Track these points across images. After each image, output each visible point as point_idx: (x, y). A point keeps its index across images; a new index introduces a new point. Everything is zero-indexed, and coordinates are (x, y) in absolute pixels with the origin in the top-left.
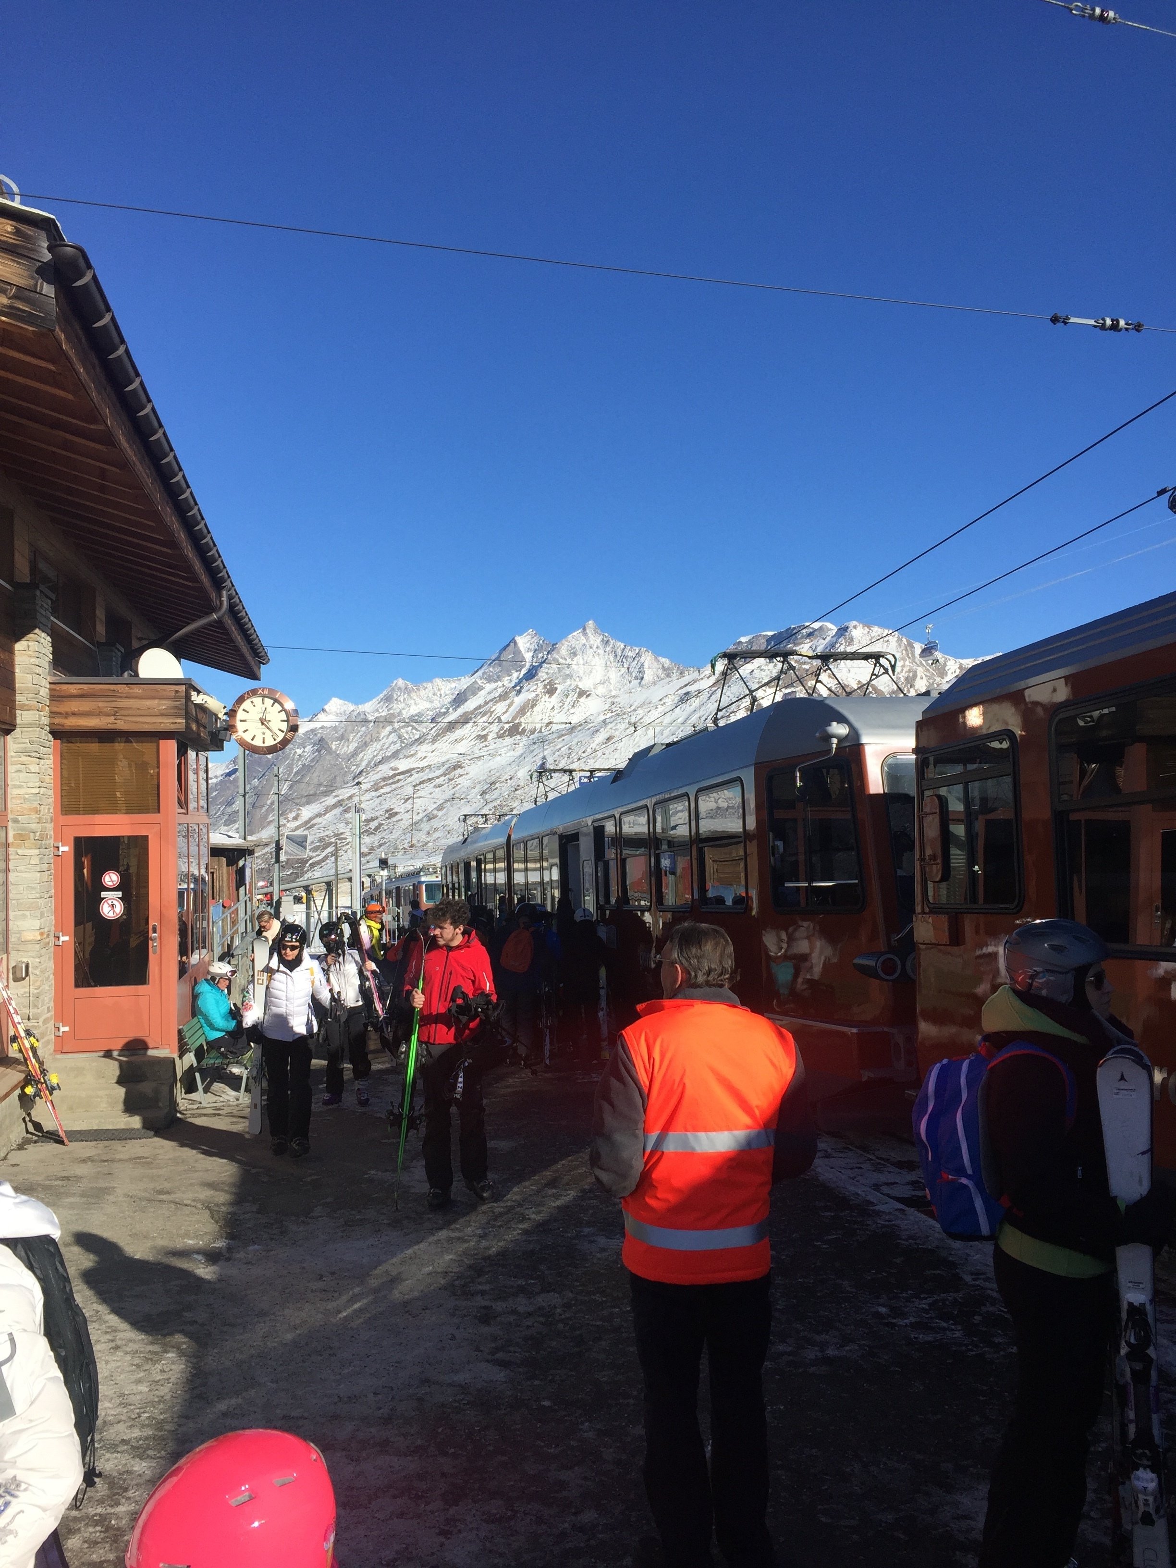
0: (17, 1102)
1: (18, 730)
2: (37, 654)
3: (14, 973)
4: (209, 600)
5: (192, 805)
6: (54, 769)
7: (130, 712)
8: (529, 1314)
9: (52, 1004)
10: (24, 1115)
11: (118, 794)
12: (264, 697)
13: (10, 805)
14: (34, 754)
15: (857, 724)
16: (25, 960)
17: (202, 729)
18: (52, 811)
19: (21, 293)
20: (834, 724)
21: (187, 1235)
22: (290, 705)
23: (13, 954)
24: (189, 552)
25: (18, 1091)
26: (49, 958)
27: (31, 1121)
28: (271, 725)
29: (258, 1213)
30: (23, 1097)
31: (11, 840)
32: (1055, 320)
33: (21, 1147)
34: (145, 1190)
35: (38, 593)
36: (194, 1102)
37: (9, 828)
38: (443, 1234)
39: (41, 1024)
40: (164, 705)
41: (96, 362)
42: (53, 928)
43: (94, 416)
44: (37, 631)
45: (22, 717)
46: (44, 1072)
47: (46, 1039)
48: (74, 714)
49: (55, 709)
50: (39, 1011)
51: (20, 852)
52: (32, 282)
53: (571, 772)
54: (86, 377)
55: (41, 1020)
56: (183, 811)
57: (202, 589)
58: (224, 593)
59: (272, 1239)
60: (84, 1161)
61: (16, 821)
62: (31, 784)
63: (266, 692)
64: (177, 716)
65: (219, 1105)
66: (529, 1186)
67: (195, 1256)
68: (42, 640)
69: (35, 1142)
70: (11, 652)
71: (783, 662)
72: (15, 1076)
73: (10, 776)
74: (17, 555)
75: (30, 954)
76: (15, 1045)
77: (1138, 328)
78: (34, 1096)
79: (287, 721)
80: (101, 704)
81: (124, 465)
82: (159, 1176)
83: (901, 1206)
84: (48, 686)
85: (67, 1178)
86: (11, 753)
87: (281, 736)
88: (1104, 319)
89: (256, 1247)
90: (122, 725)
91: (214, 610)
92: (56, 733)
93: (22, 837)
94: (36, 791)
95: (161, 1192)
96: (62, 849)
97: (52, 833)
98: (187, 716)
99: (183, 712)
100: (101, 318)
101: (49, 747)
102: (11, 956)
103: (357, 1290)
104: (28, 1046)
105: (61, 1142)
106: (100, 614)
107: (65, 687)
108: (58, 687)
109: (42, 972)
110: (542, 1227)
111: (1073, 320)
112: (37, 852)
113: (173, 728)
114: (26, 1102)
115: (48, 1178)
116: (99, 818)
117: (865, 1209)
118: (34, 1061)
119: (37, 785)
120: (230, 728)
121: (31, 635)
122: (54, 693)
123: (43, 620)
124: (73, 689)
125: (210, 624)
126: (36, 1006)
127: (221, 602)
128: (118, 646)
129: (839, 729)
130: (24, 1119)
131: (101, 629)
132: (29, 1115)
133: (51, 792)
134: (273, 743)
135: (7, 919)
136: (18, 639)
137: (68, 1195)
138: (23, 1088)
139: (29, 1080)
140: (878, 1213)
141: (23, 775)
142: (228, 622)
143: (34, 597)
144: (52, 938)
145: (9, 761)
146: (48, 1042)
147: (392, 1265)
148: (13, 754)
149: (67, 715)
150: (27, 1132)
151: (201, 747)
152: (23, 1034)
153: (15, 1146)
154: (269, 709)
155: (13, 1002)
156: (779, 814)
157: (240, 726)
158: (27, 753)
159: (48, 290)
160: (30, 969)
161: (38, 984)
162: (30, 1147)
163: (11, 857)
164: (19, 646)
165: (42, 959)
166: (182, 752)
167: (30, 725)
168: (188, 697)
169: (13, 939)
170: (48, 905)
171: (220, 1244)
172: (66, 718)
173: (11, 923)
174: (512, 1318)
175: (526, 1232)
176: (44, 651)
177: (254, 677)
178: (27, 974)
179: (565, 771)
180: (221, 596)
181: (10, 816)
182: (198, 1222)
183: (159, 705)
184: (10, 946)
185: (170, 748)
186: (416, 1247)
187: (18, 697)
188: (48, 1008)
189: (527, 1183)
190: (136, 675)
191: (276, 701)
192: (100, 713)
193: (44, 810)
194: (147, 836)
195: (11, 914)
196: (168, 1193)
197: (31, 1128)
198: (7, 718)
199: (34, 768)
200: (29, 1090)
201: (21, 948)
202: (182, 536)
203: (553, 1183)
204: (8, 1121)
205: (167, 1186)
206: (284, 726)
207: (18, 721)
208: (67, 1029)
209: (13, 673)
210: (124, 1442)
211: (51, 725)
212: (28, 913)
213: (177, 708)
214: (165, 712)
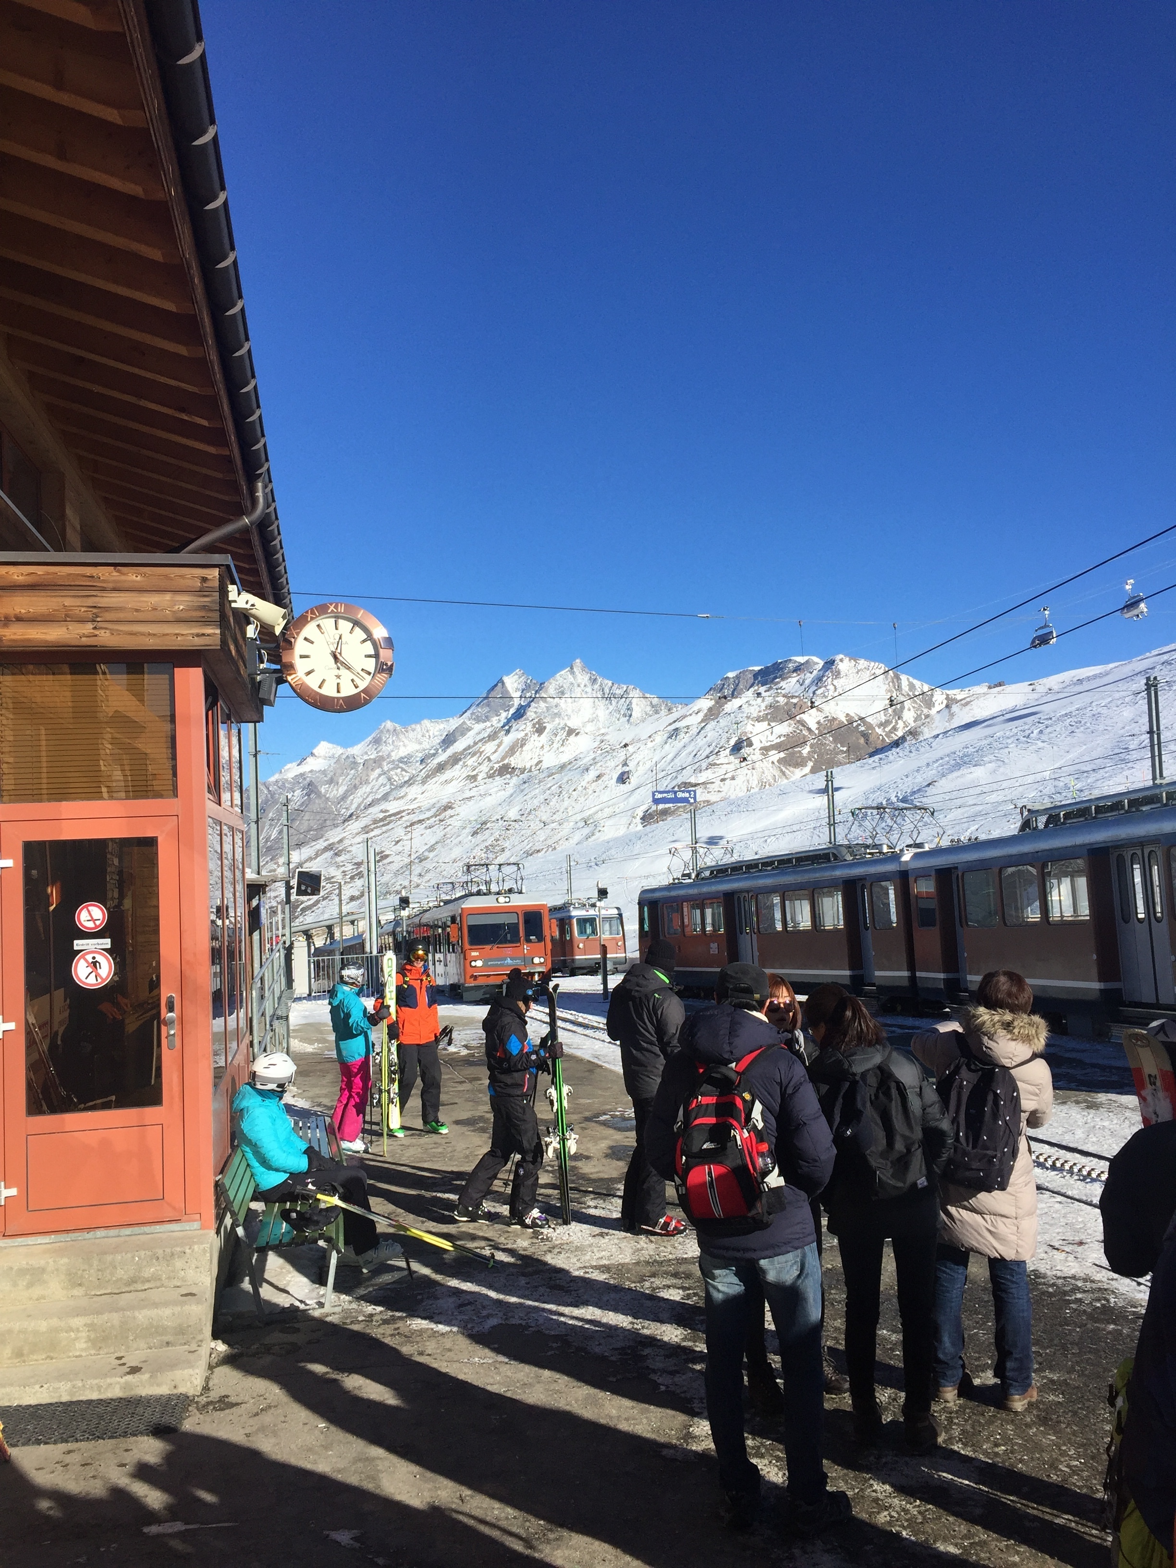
7: (121, 615)
12: (337, 618)
22: (378, 631)
28: (349, 662)
40: (182, 603)
48: (19, 619)
58: (260, 485)
63: (344, 608)
64: (206, 622)
79: (376, 656)
80: (68, 602)
87: (365, 681)
90: (107, 638)
91: (245, 510)
98: (223, 626)
99: (216, 616)
107: (2, 570)
113: (197, 643)
116: (69, 808)
120: (281, 670)
127: (254, 500)
134: (352, 691)
149: (7, 621)
154: (347, 636)
157: (299, 665)
172: (6, 626)
180: (253, 491)
183: (174, 602)
185: (193, 684)
191: (356, 623)
192: (67, 618)
194: (155, 838)
206: (371, 664)
208: (13, 1191)
213: (203, 608)
214: (183, 615)
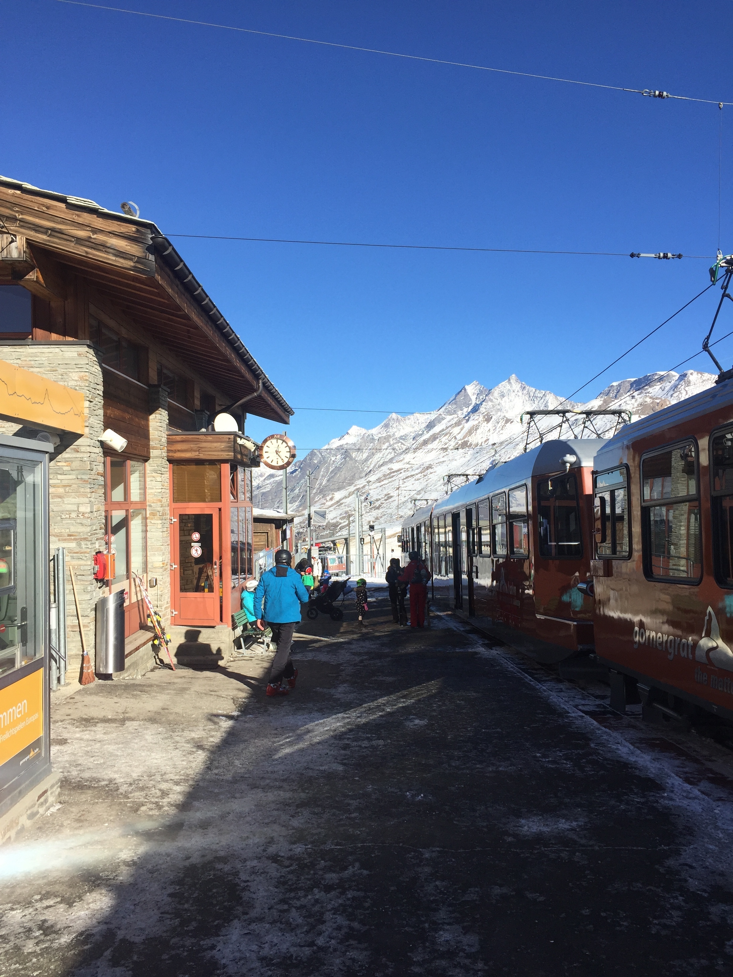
0: (151, 648)
1: (151, 460)
2: (160, 421)
3: (150, 583)
4: (252, 386)
5: (241, 496)
6: (170, 479)
7: (206, 449)
8: (366, 747)
9: (169, 600)
10: (154, 655)
11: (206, 491)
12: (277, 439)
13: (147, 498)
14: (159, 472)
15: (580, 455)
16: (155, 577)
17: (244, 457)
18: (168, 500)
19: (140, 260)
20: (568, 455)
21: (219, 709)
22: (291, 444)
23: (149, 573)
24: (238, 363)
25: (151, 643)
26: (168, 576)
27: (158, 658)
28: (280, 454)
29: (256, 702)
30: (153, 646)
31: (148, 515)
32: (632, 255)
33: (152, 670)
34: (205, 690)
35: (160, 389)
36: (240, 653)
37: (147, 509)
38: (340, 715)
39: (163, 609)
40: (223, 445)
41: (179, 283)
42: (169, 561)
43: (179, 308)
44: (160, 409)
45: (153, 453)
46: (163, 634)
47: (166, 618)
48: (179, 451)
49: (169, 448)
50: (162, 603)
51: (152, 522)
52: (144, 254)
53: (467, 475)
54: (172, 292)
55: (163, 608)
56: (236, 501)
57: (247, 381)
58: (261, 381)
59: (259, 713)
60: (181, 677)
61: (150, 506)
62: (157, 487)
63: (279, 436)
64: (229, 451)
65: (252, 655)
66: (393, 697)
67: (221, 717)
68: (163, 413)
69: (160, 668)
70: (147, 420)
71: (563, 417)
72: (150, 635)
73: (147, 483)
74: (150, 369)
75: (158, 574)
76: (149, 619)
77: (680, 256)
78: (159, 645)
79: (290, 452)
80: (192, 446)
81: (196, 327)
82: (213, 685)
83: (583, 715)
84: (166, 437)
85: (170, 683)
86: (148, 472)
87: (286, 460)
88: (659, 254)
89: (251, 716)
90: (202, 456)
91: (256, 391)
92: (170, 461)
93: (153, 514)
94: (160, 490)
95: (211, 691)
96: (173, 520)
97: (169, 512)
98: (235, 451)
99: (233, 449)
100: (178, 265)
101: (167, 469)
102: (148, 574)
103: (291, 734)
104: (155, 620)
105: (172, 669)
106: (197, 394)
107: (174, 437)
108: (171, 437)
109: (164, 583)
110: (389, 713)
111: (642, 255)
112: (160, 522)
113: (227, 457)
114: (156, 649)
115: (161, 682)
116: (191, 505)
117: (563, 714)
118: (158, 627)
119: (161, 487)
120: (260, 456)
121: (157, 411)
122: (170, 440)
123: (163, 403)
124: (178, 438)
125: (253, 398)
126: (161, 600)
127: (259, 386)
128: (206, 411)
129: (570, 458)
130: (155, 657)
131: (197, 402)
132: (157, 655)
133: (168, 491)
134: (282, 464)
135: (146, 556)
136: (151, 414)
137: (168, 689)
138: (153, 641)
139: (156, 637)
140: (568, 717)
141: (154, 483)
142: (266, 395)
143: (159, 392)
144: (169, 566)
145: (147, 475)
146: (167, 619)
147: (310, 726)
148: (149, 472)
149: (175, 451)
150: (156, 663)
151: (245, 465)
152: (153, 614)
153: (149, 670)
154: (280, 445)
155: (149, 598)
156: (543, 503)
157: (265, 455)
158: (155, 471)
159: (152, 257)
160: (158, 581)
161: (162, 589)
162: (157, 671)
163: (148, 524)
164: (152, 417)
165: (164, 577)
166: (234, 469)
167: (157, 457)
168: (235, 441)
169: (149, 566)
170: (167, 549)
171: (235, 713)
172: (175, 453)
173: (148, 558)
174: (357, 748)
175: (381, 716)
176: (164, 418)
177: (286, 423)
178: (156, 584)
179: (463, 475)
180: (258, 383)
181: (148, 504)
182: (226, 704)
183: (221, 445)
184: (148, 569)
185: (226, 468)
186: (325, 720)
187: (151, 443)
188: (167, 602)
189: (392, 696)
190: (213, 429)
191: (284, 441)
192: (191, 450)
193: (164, 500)
194: (212, 515)
195: (148, 554)
196: (215, 691)
197: (158, 662)
198: (145, 454)
199: (159, 479)
200: (156, 642)
201: (153, 570)
202: (233, 356)
203: (404, 697)
204: (145, 657)
205: (216, 689)
206: (288, 455)
207: (151, 455)
208: (176, 613)
209: (148, 431)
210: (171, 780)
211: (168, 456)
212: (156, 553)
213: (230, 447)
214: (224, 449)
